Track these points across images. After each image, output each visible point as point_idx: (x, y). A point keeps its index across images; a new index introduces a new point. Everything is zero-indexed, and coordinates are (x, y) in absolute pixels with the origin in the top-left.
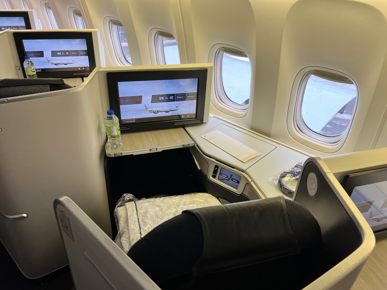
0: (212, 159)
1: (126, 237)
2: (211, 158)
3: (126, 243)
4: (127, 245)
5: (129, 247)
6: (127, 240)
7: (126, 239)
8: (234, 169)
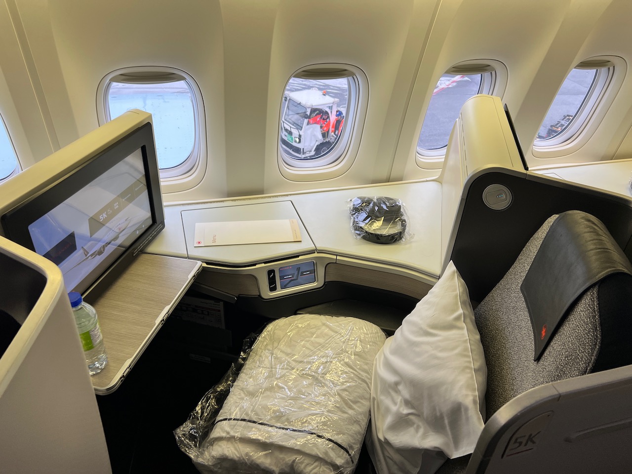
0: (257, 266)
1: (308, 464)
2: (255, 265)
3: (320, 468)
4: (325, 469)
5: (329, 469)
6: (316, 464)
7: (312, 464)
8: (300, 258)
